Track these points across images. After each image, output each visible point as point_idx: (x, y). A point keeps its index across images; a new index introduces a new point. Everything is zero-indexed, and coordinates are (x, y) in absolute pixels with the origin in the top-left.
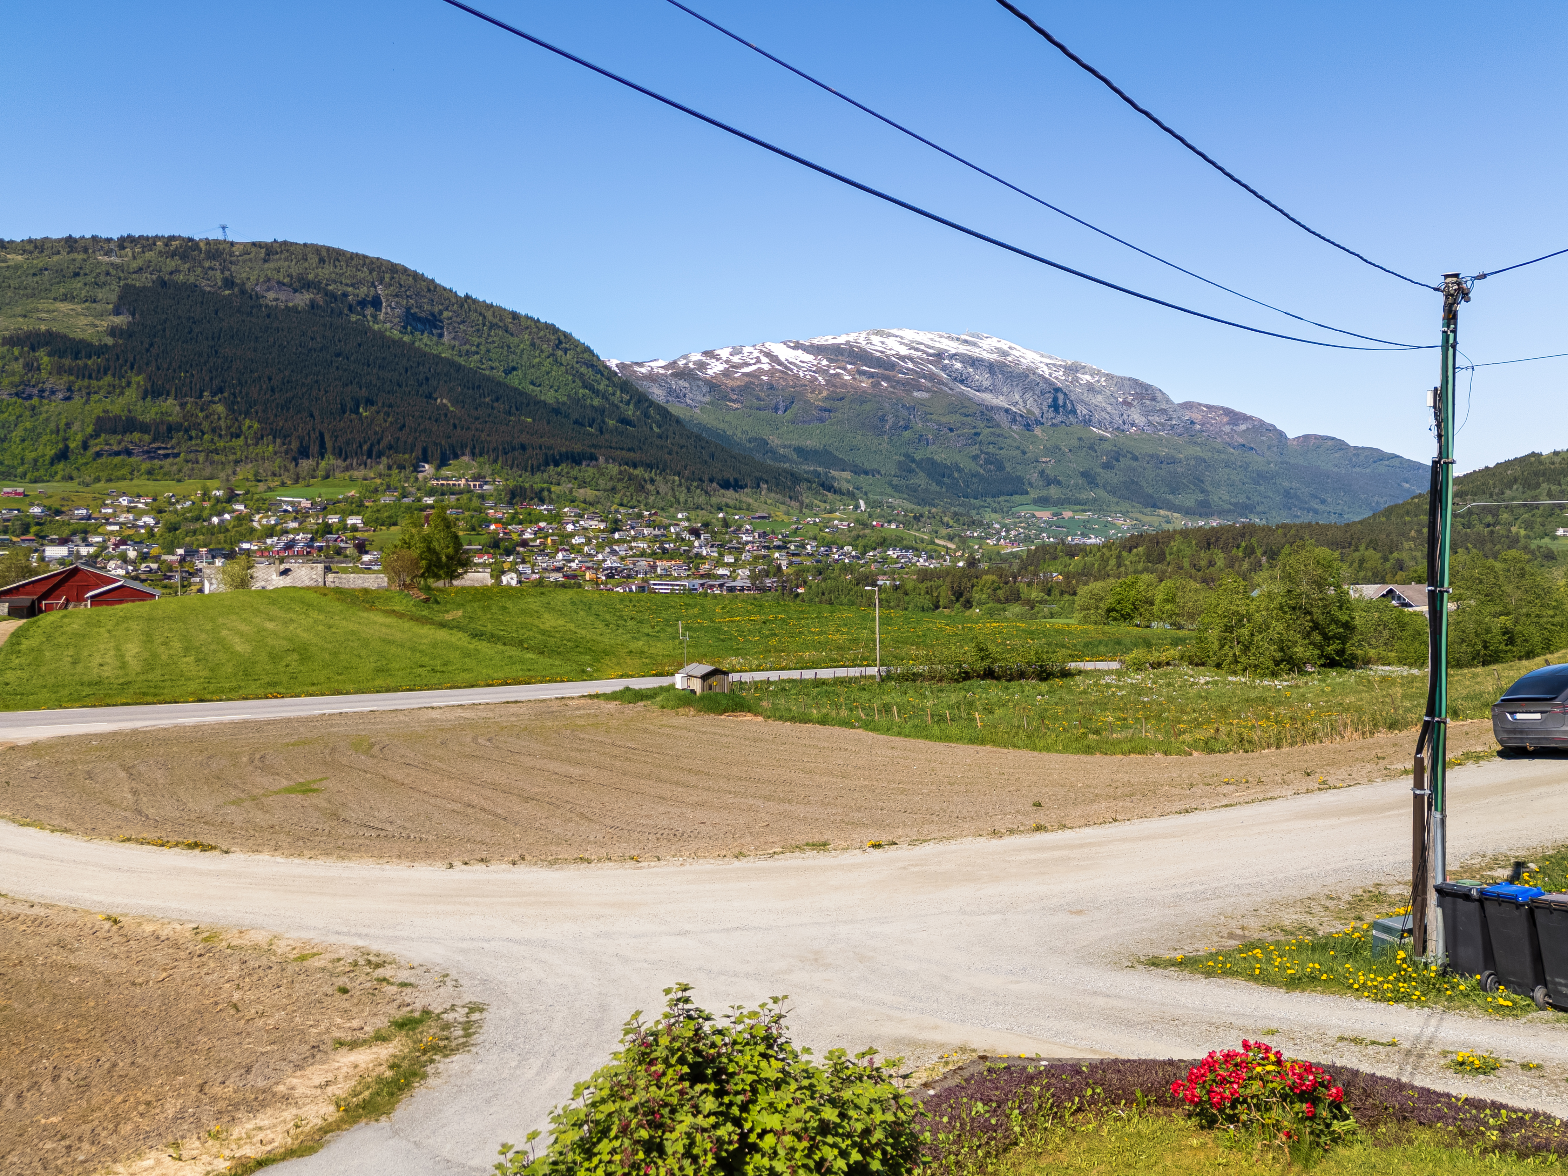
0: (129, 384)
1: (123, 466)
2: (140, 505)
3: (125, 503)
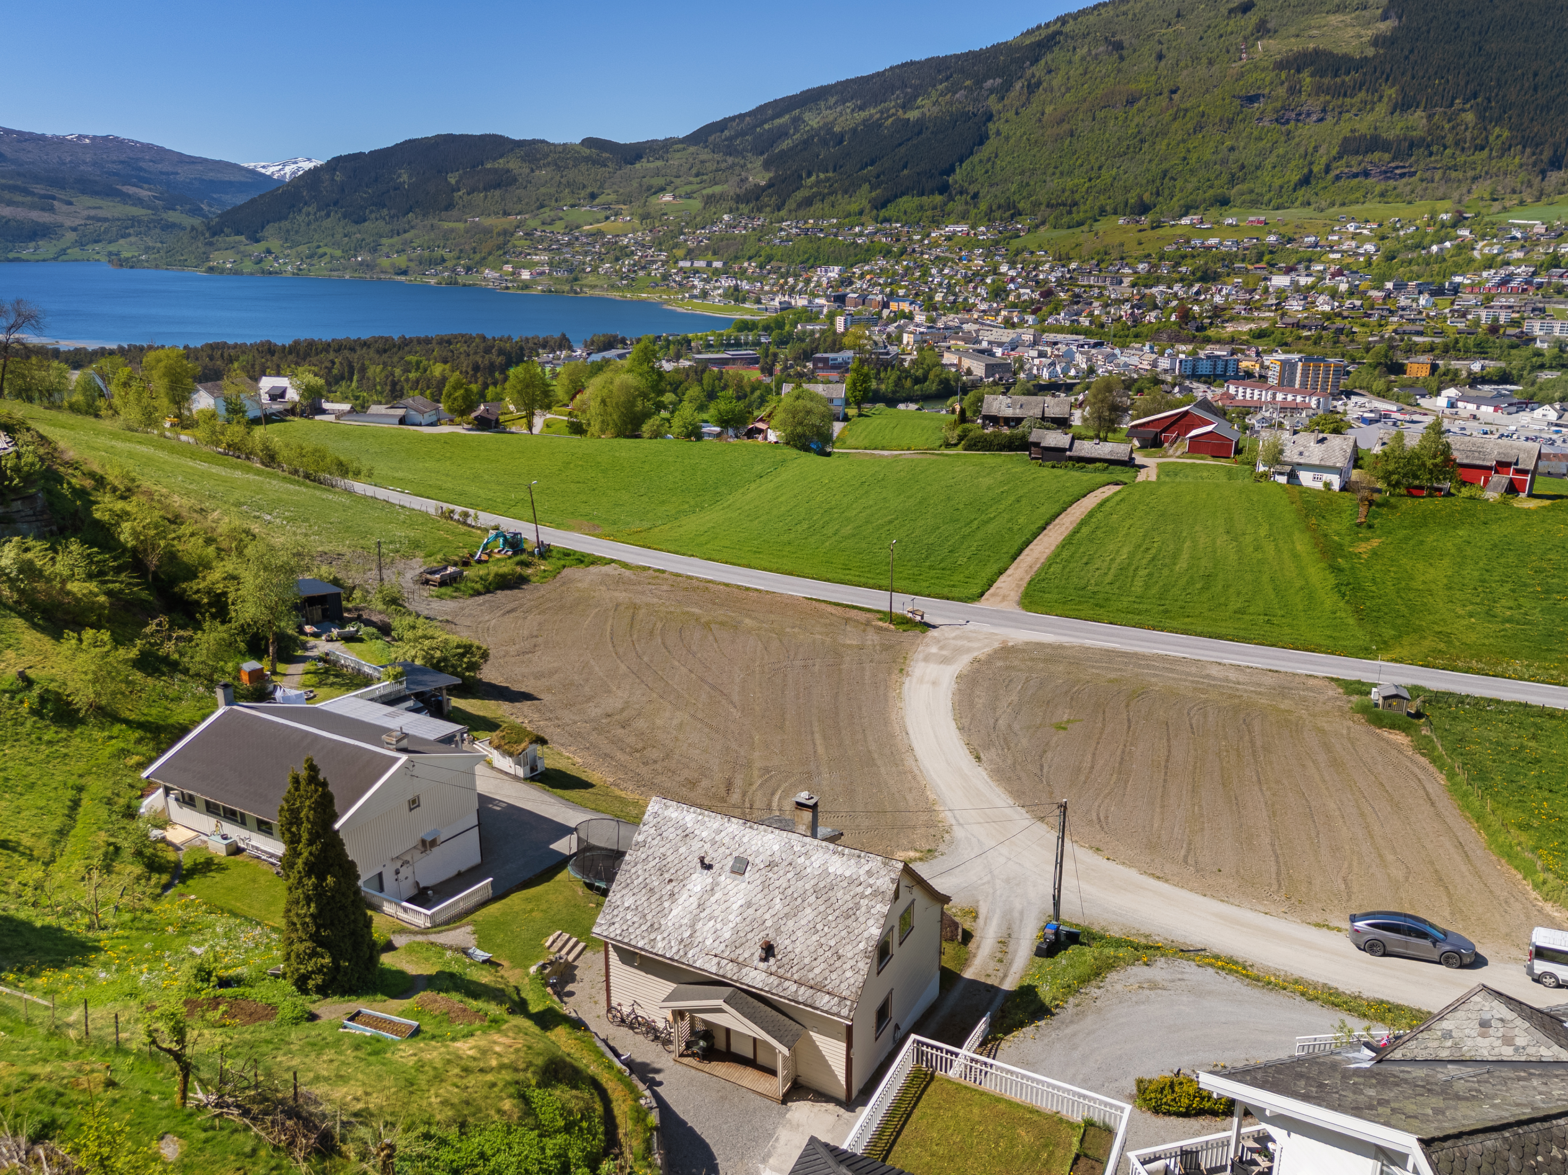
0: (1380, 99)
1: (1358, 188)
2: (1365, 232)
3: (1351, 229)
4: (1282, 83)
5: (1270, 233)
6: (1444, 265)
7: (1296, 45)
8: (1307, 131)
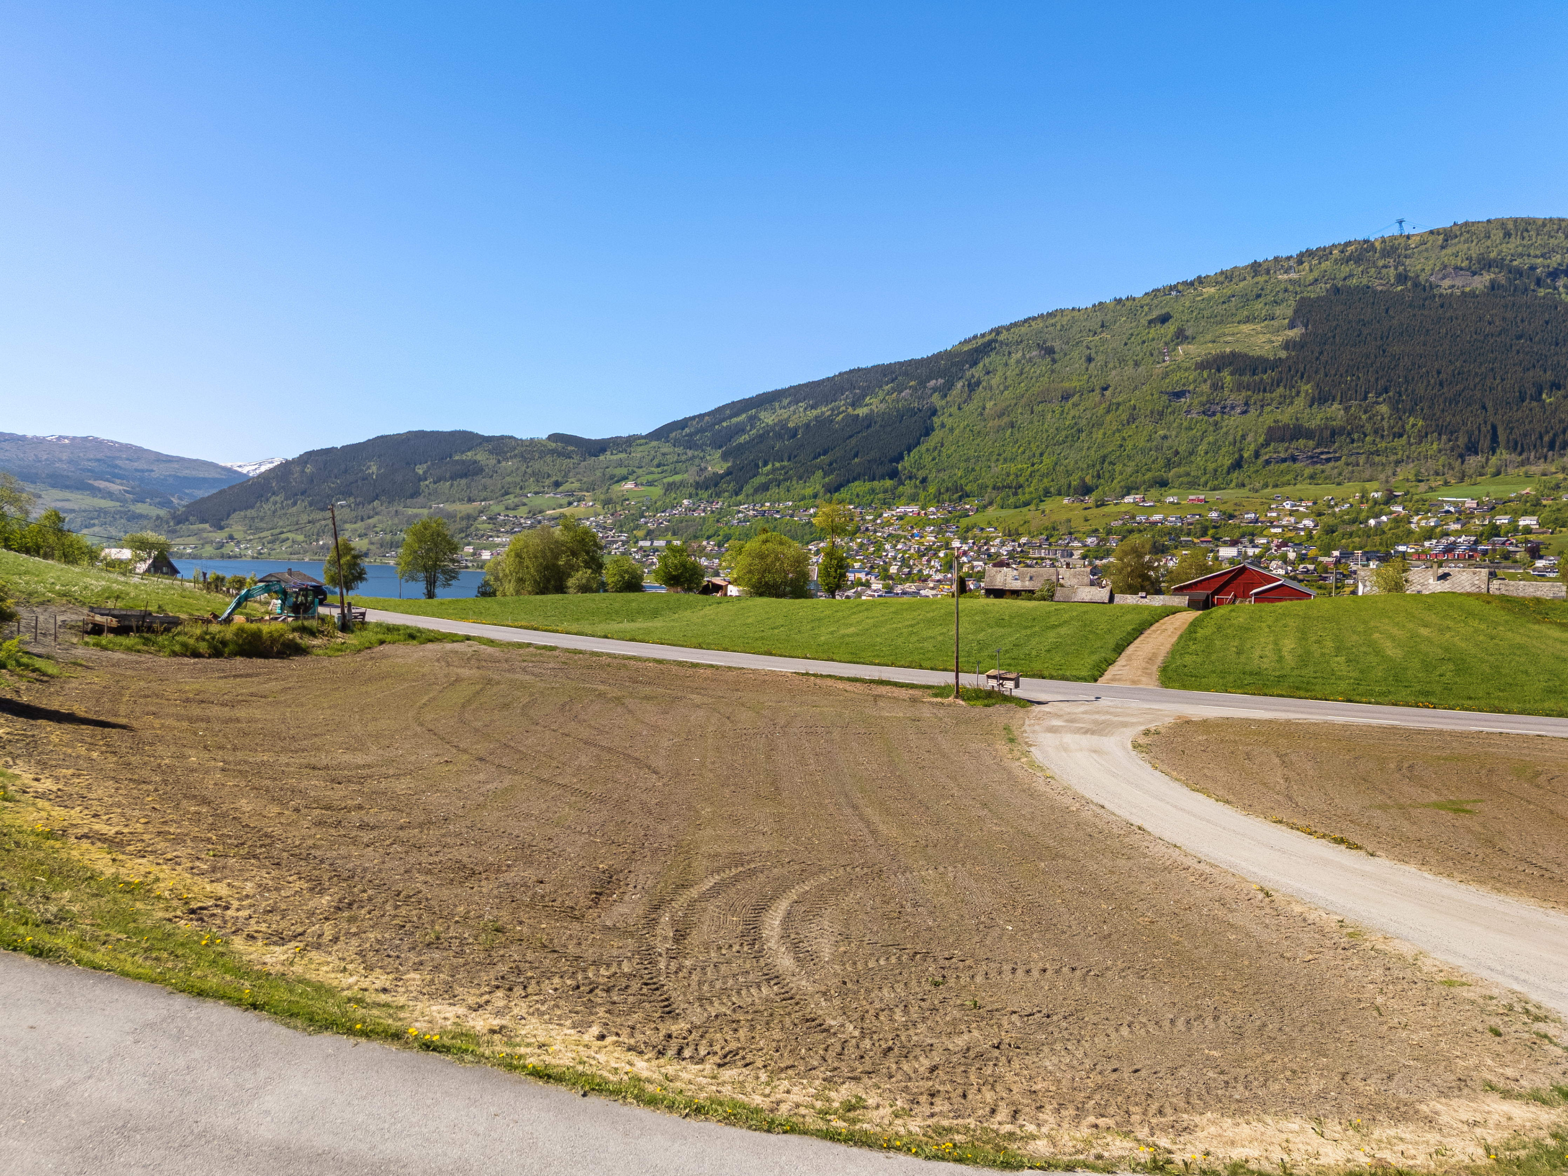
0: (1298, 393)
1: (1288, 472)
2: (1301, 509)
3: (1288, 507)
4: (1205, 381)
5: (1211, 510)
6: (1384, 537)
7: (1214, 350)
8: (1233, 422)
